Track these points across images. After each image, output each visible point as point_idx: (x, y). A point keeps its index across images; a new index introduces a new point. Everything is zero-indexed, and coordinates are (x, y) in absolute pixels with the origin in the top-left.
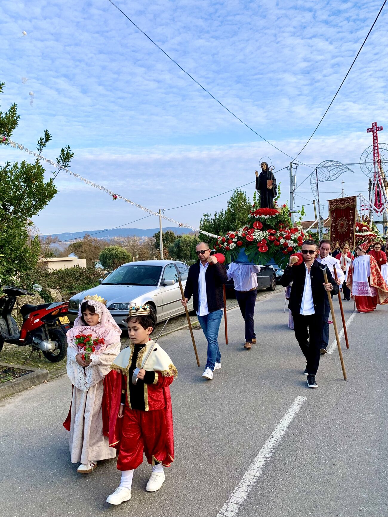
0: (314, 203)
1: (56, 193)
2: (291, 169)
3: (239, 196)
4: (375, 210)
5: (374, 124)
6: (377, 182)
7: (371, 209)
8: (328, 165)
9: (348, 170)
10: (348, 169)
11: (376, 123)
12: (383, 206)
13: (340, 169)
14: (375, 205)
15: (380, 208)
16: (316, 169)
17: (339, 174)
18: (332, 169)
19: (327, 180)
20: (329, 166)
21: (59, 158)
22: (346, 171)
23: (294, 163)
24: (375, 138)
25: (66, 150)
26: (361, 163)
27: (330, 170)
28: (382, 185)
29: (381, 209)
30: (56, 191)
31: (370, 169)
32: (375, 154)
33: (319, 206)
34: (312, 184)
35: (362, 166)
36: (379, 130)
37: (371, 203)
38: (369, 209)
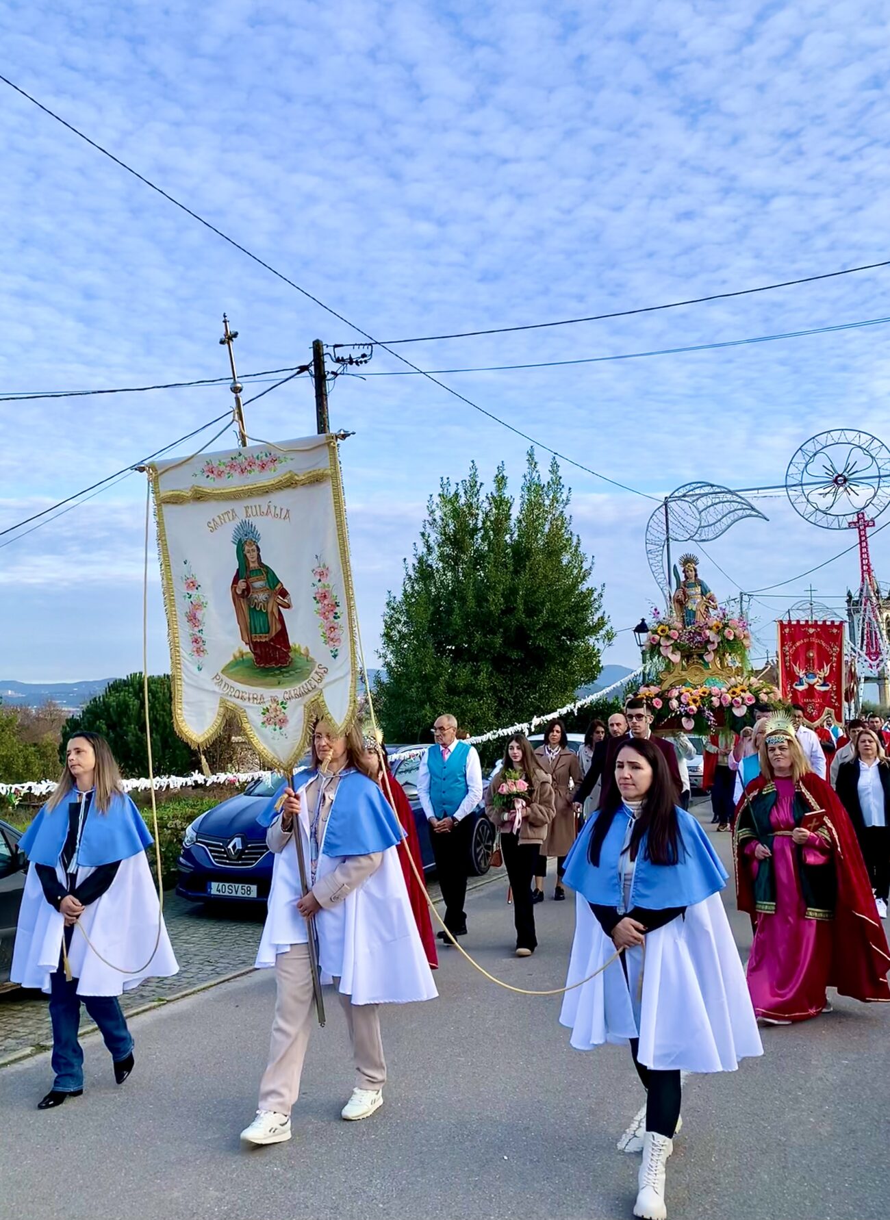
5: (861, 516)
11: (863, 514)
12: (880, 658)
14: (866, 654)
15: (876, 660)
23: (745, 594)
24: (863, 540)
29: (878, 661)
36: (868, 526)
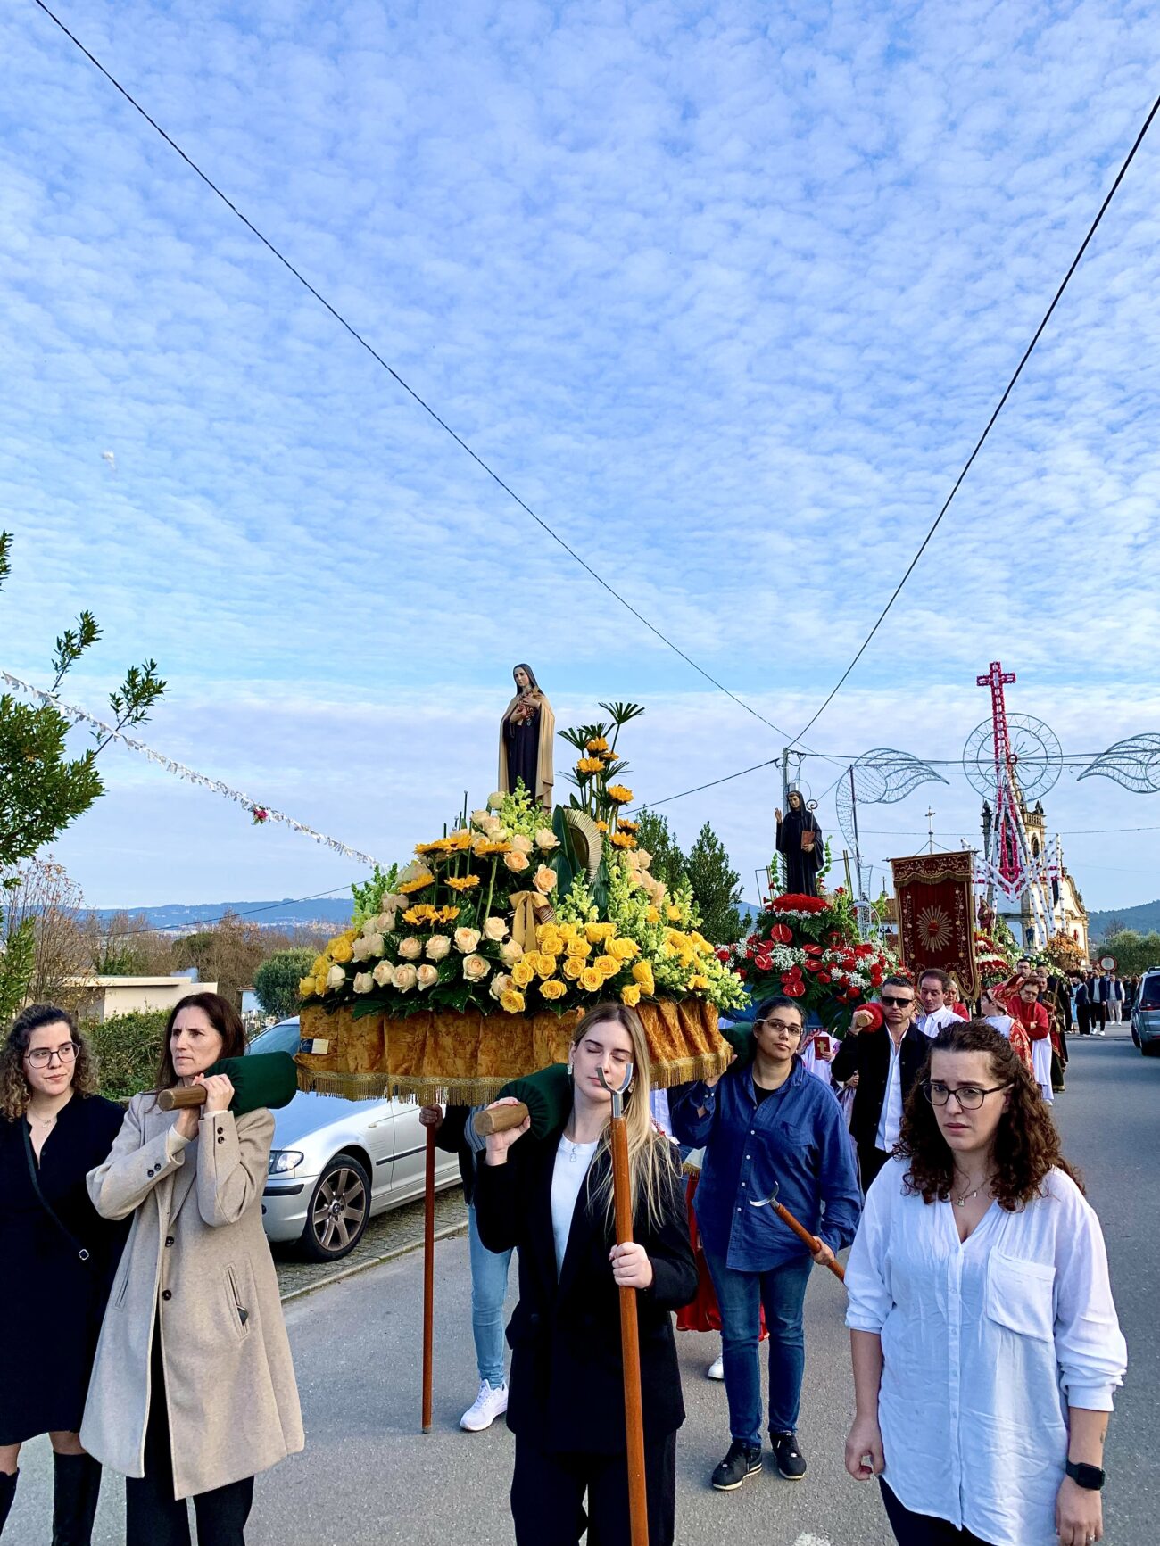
0: (846, 859)
1: (99, 795)
2: (786, 765)
3: (649, 827)
4: (1000, 883)
5: (996, 667)
6: (1006, 810)
7: (991, 880)
8: (880, 762)
9: (933, 777)
10: (934, 774)
11: (998, 664)
12: (1021, 877)
13: (913, 774)
14: (1001, 872)
15: (1014, 880)
16: (851, 770)
17: (911, 787)
18: (892, 771)
19: (879, 801)
20: (885, 764)
21: (120, 694)
22: (928, 780)
23: (793, 752)
24: (997, 702)
25: (142, 672)
26: (968, 762)
27: (886, 774)
28: (1017, 821)
29: (1017, 882)
30: (96, 790)
31: (989, 778)
32: (999, 741)
33: (859, 869)
34: (839, 809)
35: (969, 768)
36: (1005, 681)
37: (990, 865)
38: (986, 881)
